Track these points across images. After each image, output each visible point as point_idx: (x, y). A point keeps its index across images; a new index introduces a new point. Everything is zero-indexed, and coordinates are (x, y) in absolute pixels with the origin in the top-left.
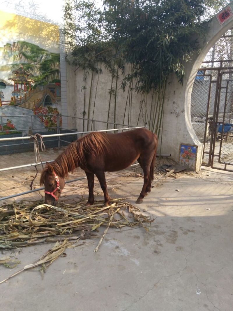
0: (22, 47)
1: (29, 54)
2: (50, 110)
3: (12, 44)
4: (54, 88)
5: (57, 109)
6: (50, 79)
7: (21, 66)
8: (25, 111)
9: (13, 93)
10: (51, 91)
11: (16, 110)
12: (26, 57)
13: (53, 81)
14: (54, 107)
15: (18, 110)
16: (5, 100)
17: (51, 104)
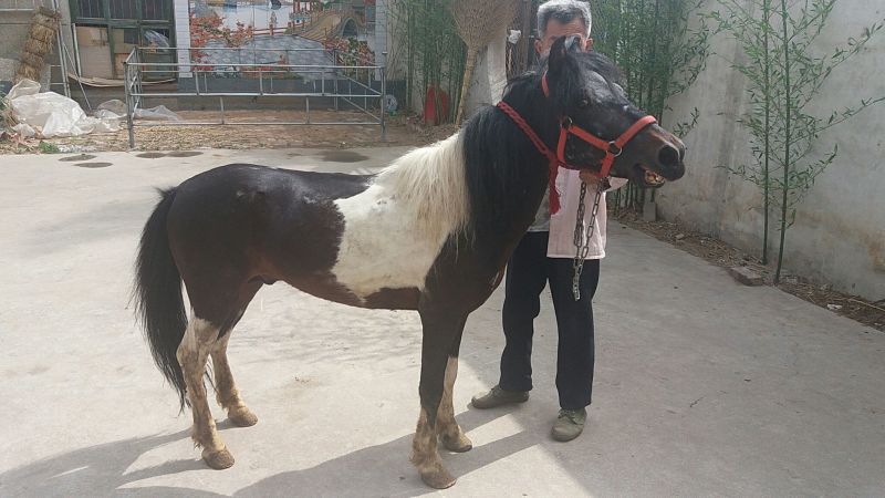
2: (354, 44)
4: (363, 8)
5: (366, 43)
8: (309, 44)
9: (291, 16)
10: (357, 12)
11: (295, 42)
14: (361, 39)
15: (298, 42)
17: (356, 34)
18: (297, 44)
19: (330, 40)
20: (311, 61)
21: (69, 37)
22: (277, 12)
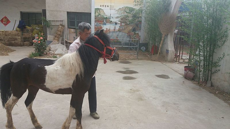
0: (125, 9)
1: (128, 11)
2: (135, 34)
3: (121, 8)
4: (138, 24)
5: (138, 33)
6: (136, 21)
7: (124, 16)
8: (124, 34)
9: (120, 27)
10: (136, 26)
12: (127, 12)
13: (138, 22)
14: (137, 32)
15: (121, 33)
16: (116, 29)
18: (120, 34)
19: (129, 32)
20: (124, 38)
21: (67, 31)
22: (116, 26)
